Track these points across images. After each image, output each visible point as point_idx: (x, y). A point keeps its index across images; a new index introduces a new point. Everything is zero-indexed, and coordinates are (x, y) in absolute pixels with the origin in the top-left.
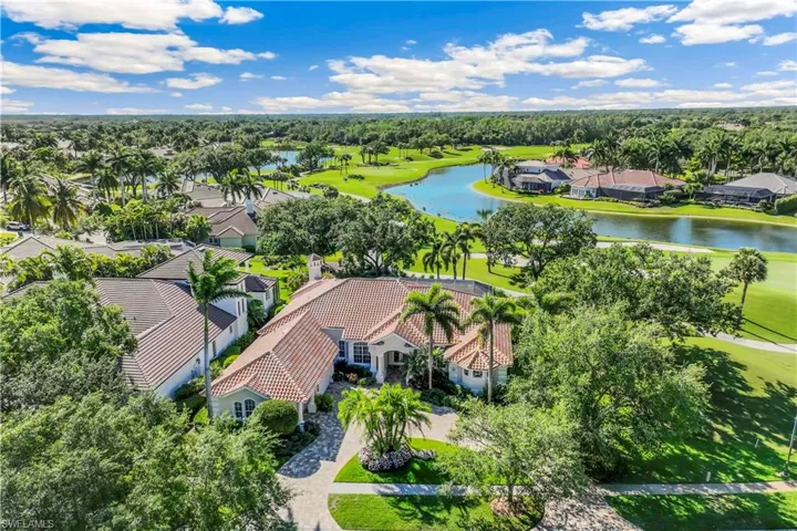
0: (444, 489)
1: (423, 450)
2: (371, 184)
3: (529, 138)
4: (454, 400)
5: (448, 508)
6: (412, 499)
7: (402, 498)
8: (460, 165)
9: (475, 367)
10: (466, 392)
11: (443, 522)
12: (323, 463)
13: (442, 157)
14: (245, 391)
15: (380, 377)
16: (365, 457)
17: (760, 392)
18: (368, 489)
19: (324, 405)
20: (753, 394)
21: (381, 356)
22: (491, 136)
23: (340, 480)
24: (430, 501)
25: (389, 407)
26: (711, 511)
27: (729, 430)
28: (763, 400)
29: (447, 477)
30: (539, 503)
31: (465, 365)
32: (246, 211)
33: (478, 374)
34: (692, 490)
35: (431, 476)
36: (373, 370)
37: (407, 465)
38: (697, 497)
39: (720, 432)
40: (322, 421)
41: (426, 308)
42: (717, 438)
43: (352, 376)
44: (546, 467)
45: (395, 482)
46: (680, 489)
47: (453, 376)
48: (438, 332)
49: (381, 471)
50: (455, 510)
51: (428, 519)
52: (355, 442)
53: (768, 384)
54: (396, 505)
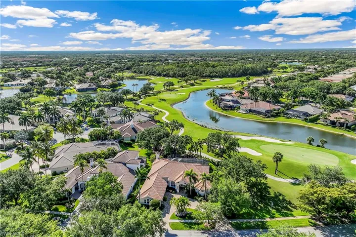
0: (194, 221)
1: (190, 211)
2: (168, 103)
3: (229, 74)
4: (197, 198)
5: (195, 225)
6: (187, 223)
7: (185, 223)
8: (201, 90)
9: (202, 189)
10: (200, 196)
11: (194, 228)
12: (166, 215)
13: (194, 85)
14: (147, 197)
15: (178, 191)
16: (176, 213)
17: (272, 195)
18: (177, 221)
19: (165, 199)
20: (270, 196)
21: (178, 186)
22: (214, 74)
23: (170, 219)
24: (191, 223)
25: (182, 202)
26: (251, 225)
27: (262, 206)
28: (272, 197)
29: (195, 218)
30: (214, 223)
31: (199, 189)
32: (131, 127)
33: (202, 191)
34: (249, 220)
35: (191, 218)
36: (176, 189)
37: (186, 215)
38: (249, 222)
39: (260, 206)
40: (165, 204)
41: (190, 175)
42: (259, 208)
43: (171, 191)
44: (215, 216)
45: (183, 219)
46: (246, 220)
47: (196, 191)
48: (193, 181)
49: (180, 217)
50: (197, 226)
51: (191, 227)
52: (173, 209)
53: (275, 193)
54: (184, 224)
